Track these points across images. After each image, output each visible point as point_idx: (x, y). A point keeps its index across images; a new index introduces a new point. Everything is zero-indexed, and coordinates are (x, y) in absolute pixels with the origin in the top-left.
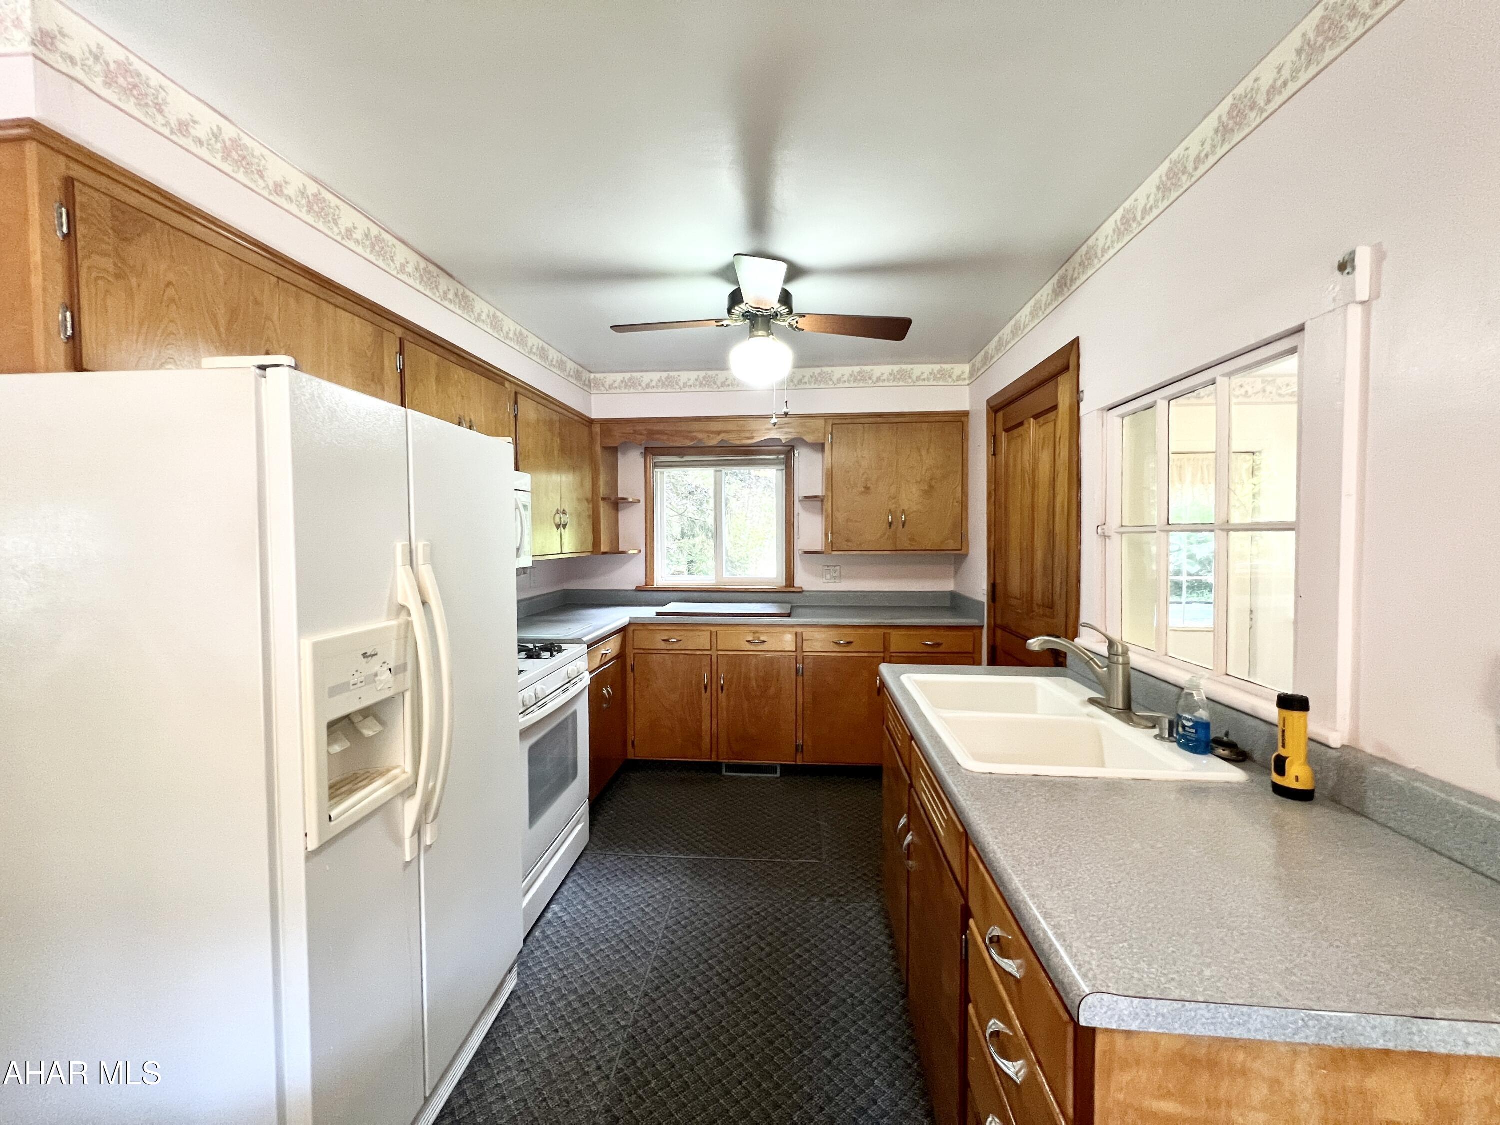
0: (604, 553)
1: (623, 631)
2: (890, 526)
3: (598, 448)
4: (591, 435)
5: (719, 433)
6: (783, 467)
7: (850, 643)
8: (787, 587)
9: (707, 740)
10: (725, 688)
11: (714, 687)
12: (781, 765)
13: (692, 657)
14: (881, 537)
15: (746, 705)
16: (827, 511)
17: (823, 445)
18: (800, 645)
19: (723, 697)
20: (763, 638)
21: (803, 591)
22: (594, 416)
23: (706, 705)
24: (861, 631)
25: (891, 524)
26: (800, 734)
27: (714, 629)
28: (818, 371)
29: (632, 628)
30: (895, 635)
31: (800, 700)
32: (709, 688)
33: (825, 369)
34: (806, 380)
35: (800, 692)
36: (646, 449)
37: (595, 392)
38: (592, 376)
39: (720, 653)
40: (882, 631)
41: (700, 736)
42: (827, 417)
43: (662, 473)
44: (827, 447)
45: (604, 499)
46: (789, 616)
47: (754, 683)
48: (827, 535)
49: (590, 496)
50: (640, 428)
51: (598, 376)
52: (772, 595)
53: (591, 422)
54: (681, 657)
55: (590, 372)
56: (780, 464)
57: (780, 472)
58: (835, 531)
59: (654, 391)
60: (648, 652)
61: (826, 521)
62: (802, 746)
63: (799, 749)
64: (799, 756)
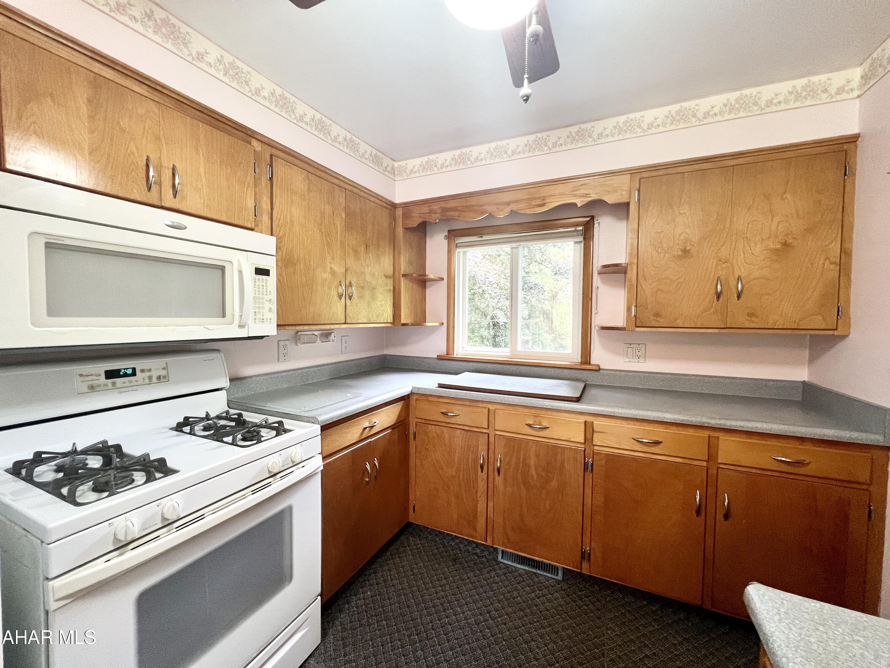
0: (403, 325)
1: (405, 399)
2: (718, 297)
3: (400, 230)
4: (394, 219)
5: (508, 204)
6: (581, 239)
7: (657, 443)
8: (582, 363)
9: (481, 521)
10: (502, 471)
11: (491, 468)
12: (564, 568)
13: (469, 433)
14: (705, 311)
15: (524, 493)
16: (630, 280)
17: (628, 204)
18: (589, 436)
19: (499, 480)
20: (545, 424)
21: (600, 369)
22: (397, 201)
23: (482, 486)
24: (673, 430)
25: (719, 296)
26: (587, 540)
27: (491, 407)
28: (622, 119)
29: (415, 397)
30: (725, 441)
31: (588, 501)
32: (485, 467)
33: (632, 116)
34: (608, 132)
35: (588, 492)
36: (449, 231)
37: (399, 178)
38: (396, 164)
39: (497, 433)
40: (705, 434)
41: (475, 516)
42: (633, 172)
43: (464, 253)
44: (633, 208)
45: (404, 275)
46: (578, 400)
47: (533, 471)
48: (629, 309)
49: (391, 272)
50: (435, 207)
51: (401, 163)
52: (565, 371)
53: (394, 206)
54: (458, 431)
55: (394, 160)
56: (578, 235)
57: (578, 246)
58: (638, 305)
59: (448, 169)
60: (427, 422)
61: (629, 292)
62: (590, 554)
63: (585, 556)
64: (585, 565)
